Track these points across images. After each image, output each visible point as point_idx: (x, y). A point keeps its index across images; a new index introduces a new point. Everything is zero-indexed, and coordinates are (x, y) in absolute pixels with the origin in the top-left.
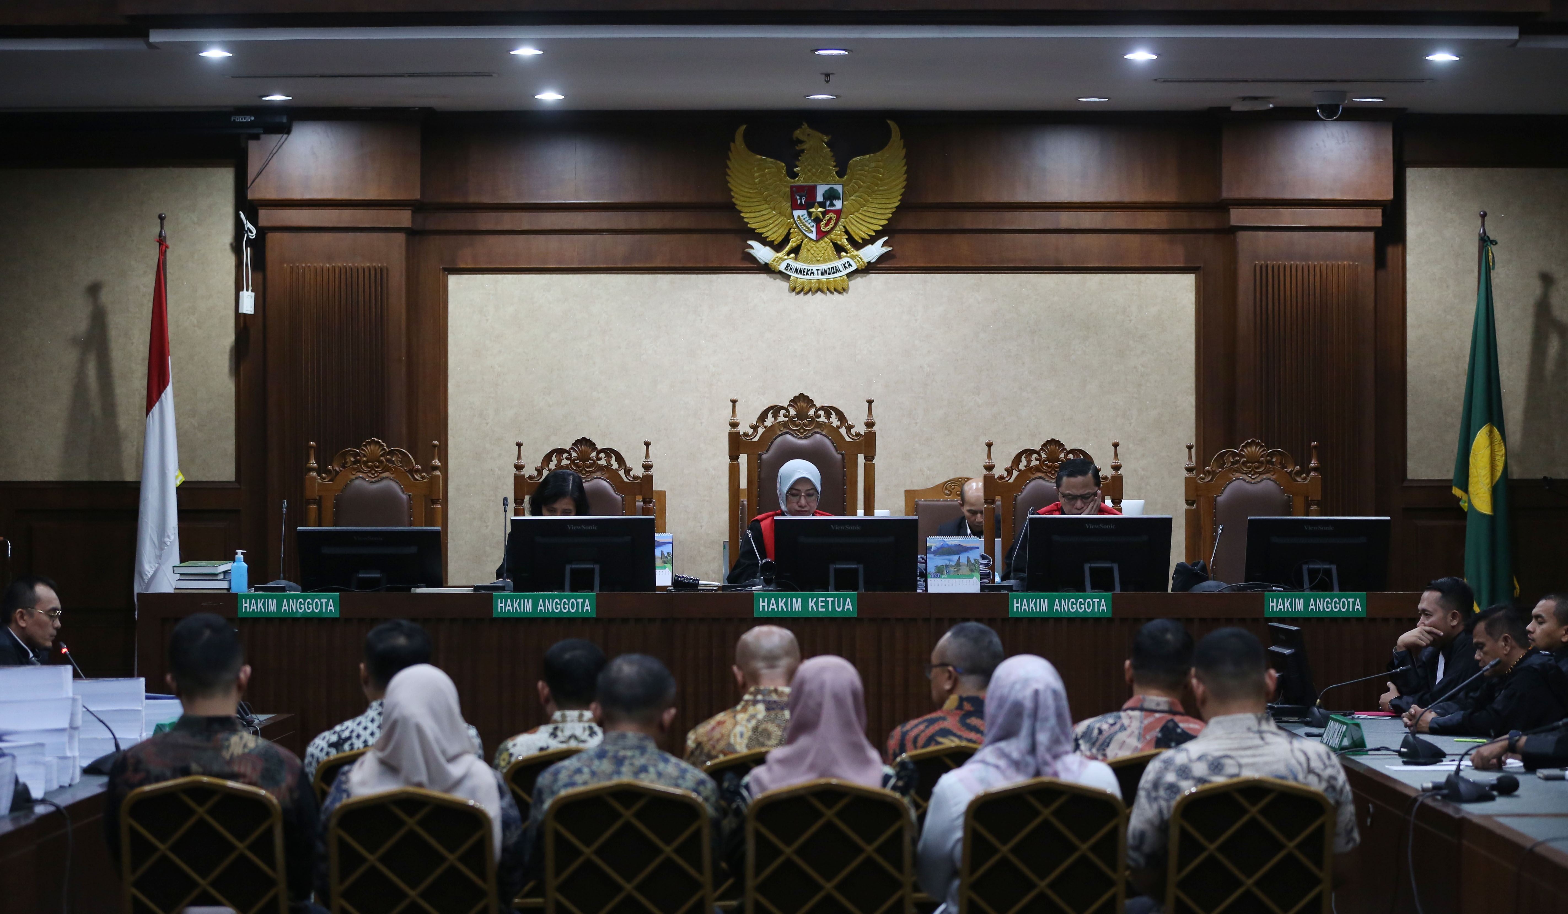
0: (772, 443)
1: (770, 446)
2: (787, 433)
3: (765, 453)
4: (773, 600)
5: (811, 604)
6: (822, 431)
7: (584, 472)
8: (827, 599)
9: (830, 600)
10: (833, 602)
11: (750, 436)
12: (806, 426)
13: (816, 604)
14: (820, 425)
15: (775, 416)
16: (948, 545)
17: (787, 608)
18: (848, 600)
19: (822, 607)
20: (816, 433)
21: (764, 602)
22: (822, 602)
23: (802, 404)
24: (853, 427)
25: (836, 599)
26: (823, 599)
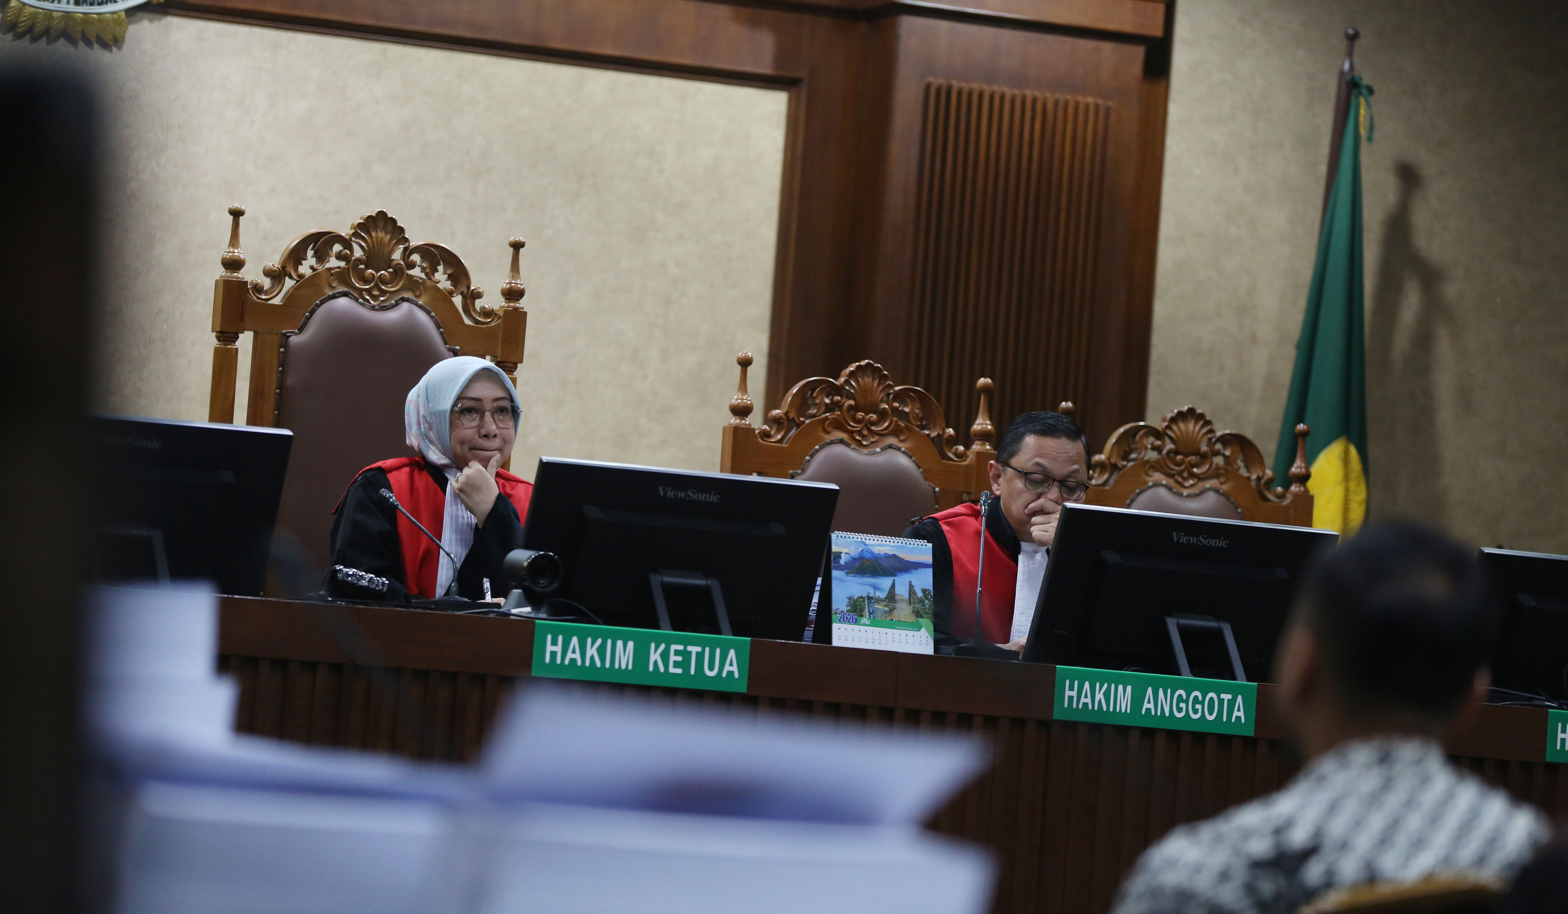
0: (312, 313)
1: (308, 318)
2: (345, 294)
3: (296, 334)
4: (575, 640)
5: (655, 656)
6: (418, 297)
8: (689, 648)
9: (694, 649)
10: (700, 656)
11: (266, 293)
12: (385, 283)
13: (665, 656)
14: (413, 284)
15: (321, 257)
16: (872, 553)
17: (603, 660)
18: (732, 653)
19: (676, 664)
20: (404, 300)
21: (554, 643)
22: (677, 653)
23: (381, 234)
24: (479, 295)
25: (707, 650)
26: (680, 647)
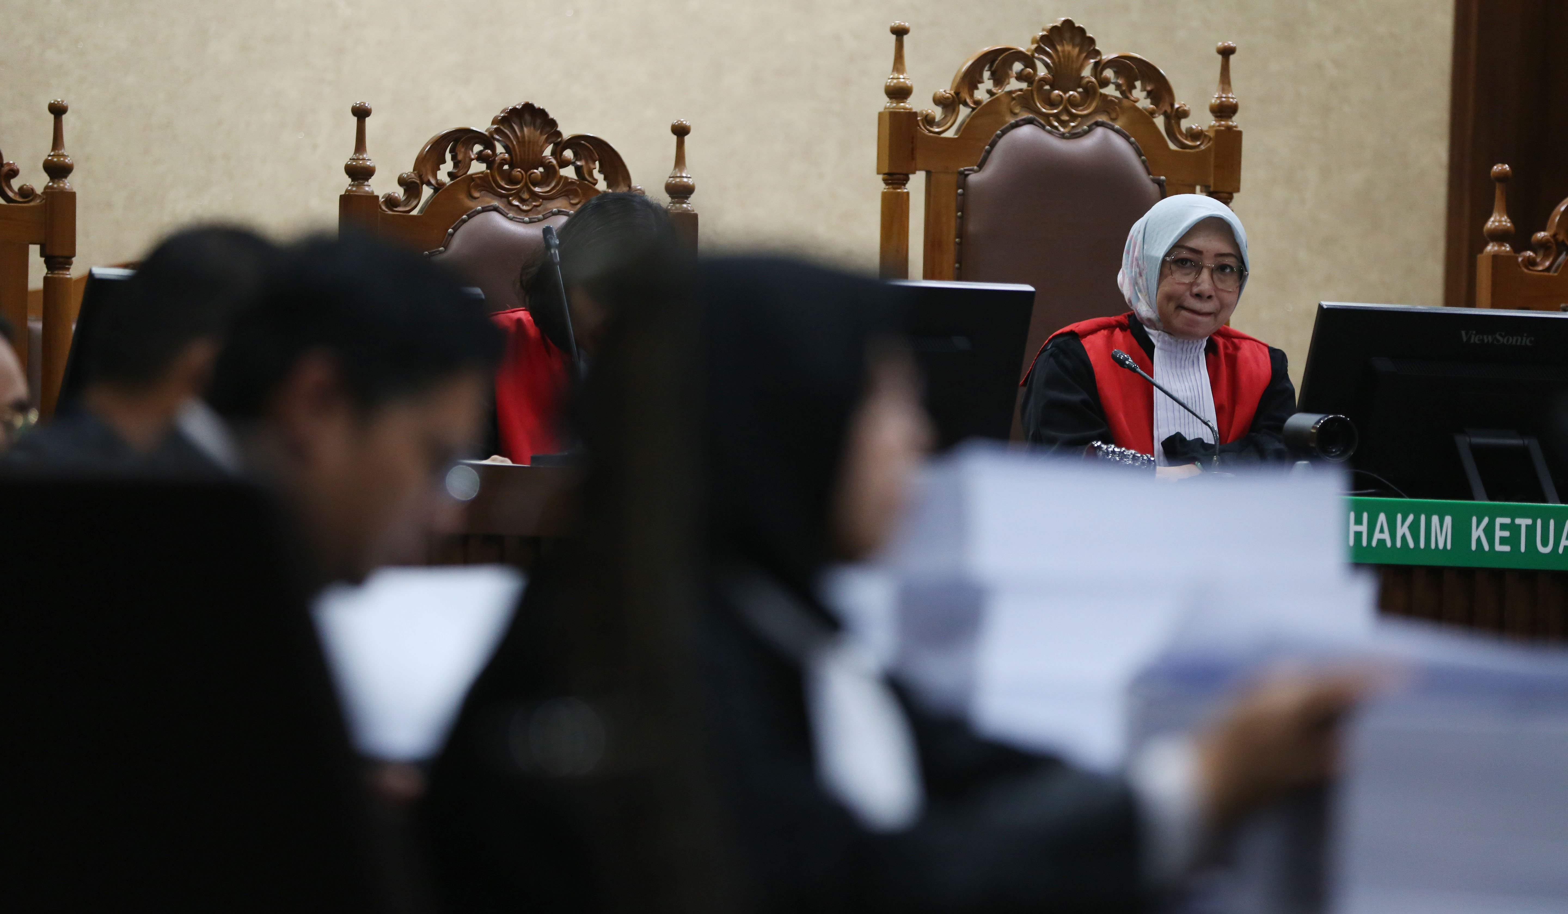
0: (993, 145)
1: (989, 152)
2: (1029, 122)
3: (976, 172)
4: (1382, 518)
5: (1477, 532)
6: (1113, 120)
7: (526, 196)
8: (1518, 521)
9: (1523, 522)
10: (1531, 529)
11: (939, 125)
12: (1075, 106)
13: (1489, 532)
14: (1107, 105)
15: (999, 79)
17: (1416, 539)
19: (1503, 541)
20: (1098, 124)
21: (1359, 522)
22: (1503, 527)
23: (1068, 48)
24: (1184, 114)
25: (1539, 522)
26: (1507, 521)
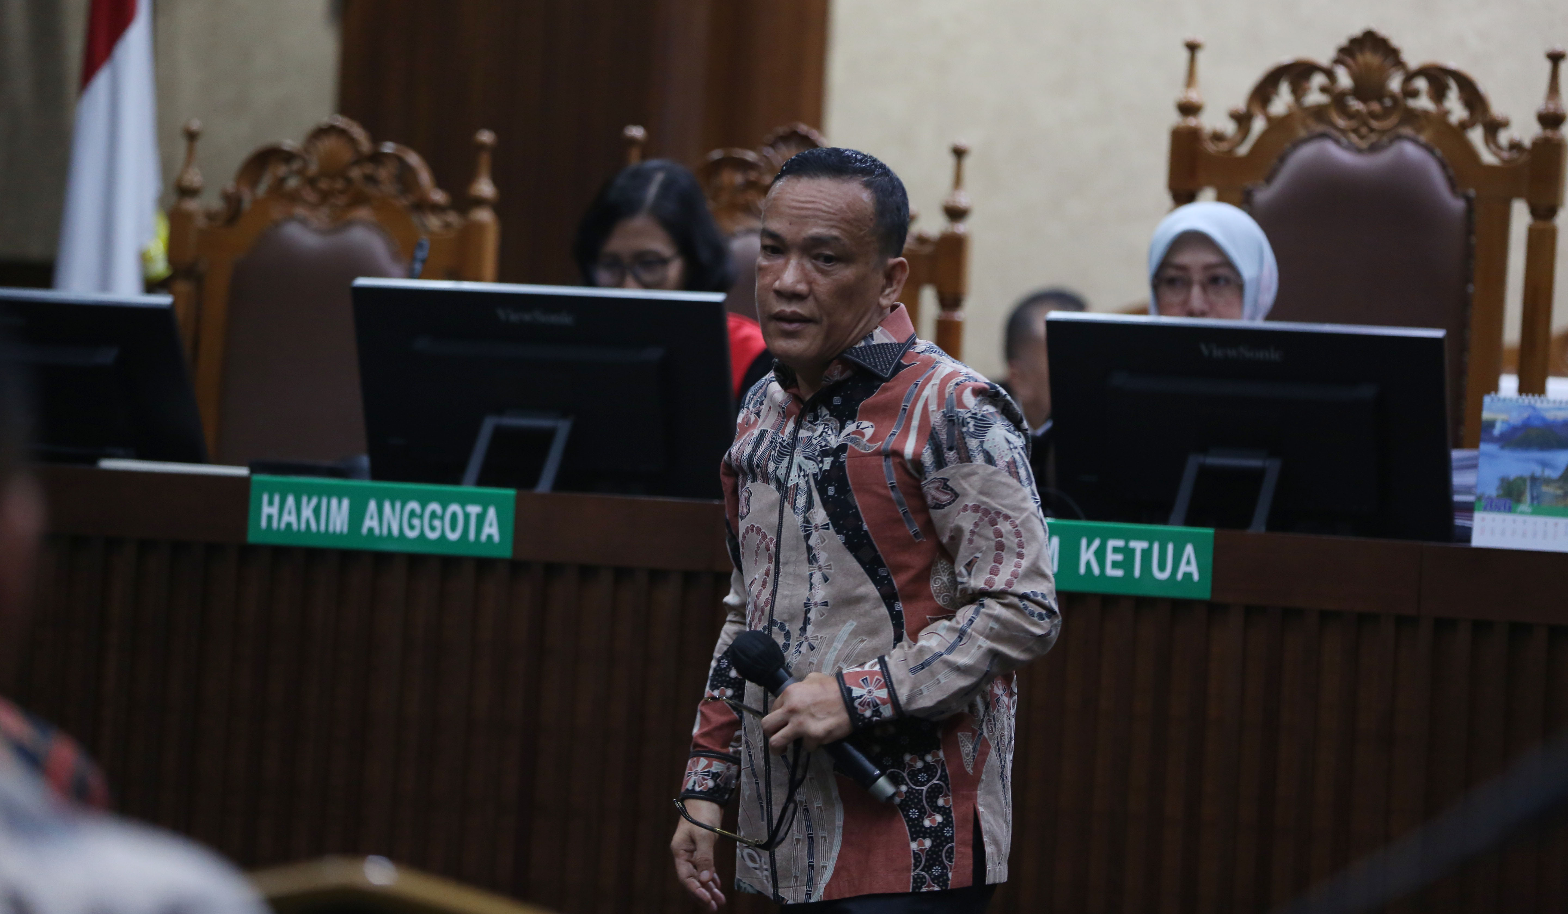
0: (1282, 161)
1: (1278, 167)
2: (1324, 136)
3: (1262, 188)
5: (1087, 555)
6: (1420, 133)
9: (1138, 546)
10: (1147, 553)
11: (1228, 142)
12: (1376, 119)
13: (1100, 555)
14: (1413, 117)
15: (1298, 91)
16: (1543, 419)
18: (1189, 550)
19: (1115, 565)
20: (1402, 138)
22: (1116, 550)
23: (1370, 59)
24: (1503, 126)
25: (1156, 546)
26: (1120, 543)
